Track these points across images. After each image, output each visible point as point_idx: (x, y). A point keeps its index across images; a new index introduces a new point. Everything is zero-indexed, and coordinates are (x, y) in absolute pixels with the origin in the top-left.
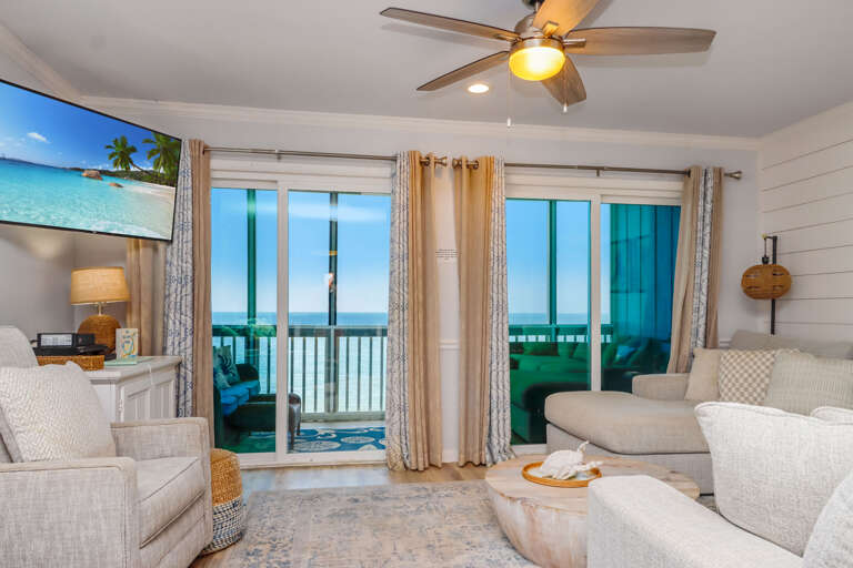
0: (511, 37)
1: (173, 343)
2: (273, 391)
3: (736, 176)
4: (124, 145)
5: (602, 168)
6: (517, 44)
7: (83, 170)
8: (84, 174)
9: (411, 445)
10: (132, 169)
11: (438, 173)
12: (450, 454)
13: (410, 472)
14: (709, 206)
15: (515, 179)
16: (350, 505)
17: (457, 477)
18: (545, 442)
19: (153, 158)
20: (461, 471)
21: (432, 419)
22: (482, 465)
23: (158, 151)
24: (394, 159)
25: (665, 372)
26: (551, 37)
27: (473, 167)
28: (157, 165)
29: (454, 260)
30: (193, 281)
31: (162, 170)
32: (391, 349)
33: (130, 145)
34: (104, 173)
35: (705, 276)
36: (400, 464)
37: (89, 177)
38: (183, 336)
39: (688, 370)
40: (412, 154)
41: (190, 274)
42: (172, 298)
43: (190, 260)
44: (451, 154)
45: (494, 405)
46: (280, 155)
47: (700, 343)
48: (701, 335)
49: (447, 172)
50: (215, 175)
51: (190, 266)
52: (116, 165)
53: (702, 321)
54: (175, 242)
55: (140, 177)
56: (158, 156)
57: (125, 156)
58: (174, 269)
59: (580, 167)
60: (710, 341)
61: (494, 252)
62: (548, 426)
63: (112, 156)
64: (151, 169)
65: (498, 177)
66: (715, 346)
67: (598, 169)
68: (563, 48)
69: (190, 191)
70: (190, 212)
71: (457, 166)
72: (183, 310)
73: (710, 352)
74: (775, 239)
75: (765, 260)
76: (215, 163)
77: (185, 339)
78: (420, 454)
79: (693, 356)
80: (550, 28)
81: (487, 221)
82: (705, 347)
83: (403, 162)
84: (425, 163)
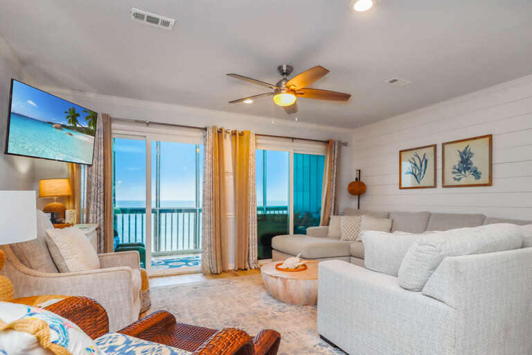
0: (275, 88)
1: (93, 217)
3: (346, 144)
4: (74, 112)
5: (296, 139)
6: (278, 92)
7: (53, 124)
8: (54, 126)
9: (214, 261)
10: (78, 126)
11: (225, 136)
12: (231, 266)
13: (214, 275)
14: (336, 157)
15: (259, 141)
16: (194, 290)
17: (236, 275)
18: (271, 258)
19: (88, 121)
20: (237, 272)
21: (223, 251)
22: (246, 269)
23: (90, 117)
24: (205, 129)
25: (318, 225)
26: (292, 90)
27: (241, 134)
28: (90, 125)
29: (232, 177)
30: (104, 186)
31: (92, 128)
33: (76, 112)
34: (64, 126)
35: (334, 185)
36: (209, 271)
37: (56, 128)
38: (98, 213)
39: (328, 224)
40: (214, 128)
41: (102, 182)
42: (93, 194)
43: (102, 175)
44: (232, 129)
45: (250, 243)
46: (148, 124)
47: (332, 213)
48: (332, 210)
49: (228, 136)
50: (113, 131)
51: (102, 178)
52: (69, 122)
53: (333, 204)
54: (94, 166)
55: (81, 130)
56: (90, 119)
57: (74, 117)
58: (94, 179)
59: (287, 137)
60: (336, 213)
62: (273, 251)
63: (67, 117)
64: (87, 126)
65: (252, 139)
66: (337, 215)
67: (293, 139)
68: (296, 94)
69: (102, 140)
70: (102, 151)
71: (234, 134)
72: (99, 199)
73: (335, 217)
74: (360, 171)
75: (356, 179)
76: (114, 125)
77: (100, 215)
78: (219, 266)
79: (329, 219)
80: (292, 87)
81: (248, 160)
82: (334, 215)
83: (210, 131)
84: (220, 131)
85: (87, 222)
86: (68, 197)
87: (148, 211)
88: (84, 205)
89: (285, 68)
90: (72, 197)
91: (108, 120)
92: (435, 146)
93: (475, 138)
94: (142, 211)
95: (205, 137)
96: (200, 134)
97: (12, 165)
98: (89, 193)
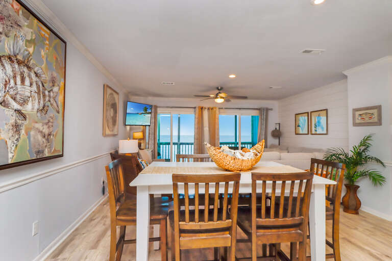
1: (150, 146)
2: (170, 158)
3: (271, 109)
8: (139, 114)
10: (147, 112)
11: (204, 110)
15: (221, 111)
24: (195, 108)
27: (212, 109)
32: (194, 148)
34: (143, 113)
40: (199, 107)
44: (207, 107)
49: (206, 110)
50: (158, 112)
52: (145, 112)
54: (151, 126)
57: (146, 110)
59: (236, 108)
61: (217, 126)
63: (144, 110)
64: (149, 112)
65: (217, 111)
67: (240, 109)
69: (154, 115)
70: (154, 119)
71: (209, 109)
74: (279, 124)
75: (276, 129)
76: (158, 109)
83: (197, 109)
84: (202, 108)
85: (148, 148)
86: (142, 139)
87: (171, 144)
88: (147, 141)
89: (219, 88)
90: (144, 138)
91: (156, 107)
92: (308, 113)
93: (321, 110)
94: (169, 144)
95: (195, 111)
96: (193, 110)
97: (126, 128)
98: (149, 137)
